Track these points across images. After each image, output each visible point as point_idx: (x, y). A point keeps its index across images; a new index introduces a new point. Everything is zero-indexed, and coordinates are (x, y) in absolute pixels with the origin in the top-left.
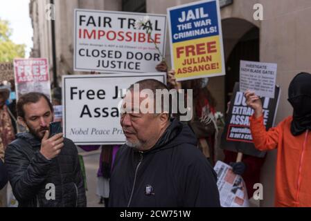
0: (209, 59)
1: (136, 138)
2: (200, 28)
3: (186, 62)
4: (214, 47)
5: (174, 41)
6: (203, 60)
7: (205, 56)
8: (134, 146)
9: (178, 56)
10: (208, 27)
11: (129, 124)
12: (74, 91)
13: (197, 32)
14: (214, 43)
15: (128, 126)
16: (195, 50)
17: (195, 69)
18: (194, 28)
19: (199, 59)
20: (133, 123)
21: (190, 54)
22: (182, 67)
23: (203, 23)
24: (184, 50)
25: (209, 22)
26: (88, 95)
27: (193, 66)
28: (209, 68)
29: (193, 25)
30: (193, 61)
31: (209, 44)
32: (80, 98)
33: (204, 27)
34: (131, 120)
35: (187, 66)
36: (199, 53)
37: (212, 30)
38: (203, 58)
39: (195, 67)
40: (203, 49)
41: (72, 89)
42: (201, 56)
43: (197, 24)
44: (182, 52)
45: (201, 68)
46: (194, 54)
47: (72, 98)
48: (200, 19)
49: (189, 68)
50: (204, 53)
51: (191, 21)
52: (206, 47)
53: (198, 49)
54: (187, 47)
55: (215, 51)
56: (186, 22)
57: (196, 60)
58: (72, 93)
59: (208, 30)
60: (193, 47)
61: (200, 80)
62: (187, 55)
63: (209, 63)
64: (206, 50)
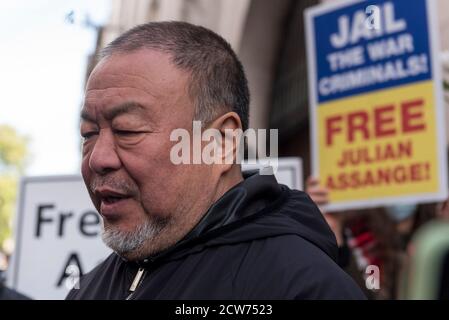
0: (406, 149)
1: (140, 213)
2: (382, 62)
3: (347, 158)
4: (419, 115)
5: (322, 99)
6: (389, 153)
7: (393, 141)
8: (133, 244)
9: (329, 141)
10: (404, 57)
11: (113, 161)
12: (47, 214)
13: (376, 74)
14: (419, 103)
15: (108, 170)
16: (371, 125)
17: (369, 180)
18: (368, 63)
19: (378, 149)
20: (126, 156)
21: (358, 135)
22: (336, 172)
23: (392, 48)
24: (343, 125)
25: (406, 43)
26: (82, 224)
27: (362, 168)
28: (404, 178)
29: (366, 54)
30: (364, 156)
31: (406, 107)
32: (61, 232)
33: (393, 59)
34: (118, 147)
35: (349, 169)
36: (380, 133)
37: (416, 65)
38: (389, 148)
39: (369, 174)
40: (390, 120)
41: (41, 208)
42: (383, 142)
43: (376, 52)
44: (338, 130)
45: (385, 177)
46: (366, 136)
47: (38, 233)
48: (385, 37)
49: (355, 176)
50: (392, 132)
51: (363, 42)
52: (397, 115)
53: (379, 122)
54: (351, 117)
55: (421, 127)
56: (349, 46)
57: (372, 154)
58: (40, 220)
59: (405, 67)
60: (363, 115)
61: (381, 212)
62: (351, 138)
63: (406, 162)
64: (397, 124)
